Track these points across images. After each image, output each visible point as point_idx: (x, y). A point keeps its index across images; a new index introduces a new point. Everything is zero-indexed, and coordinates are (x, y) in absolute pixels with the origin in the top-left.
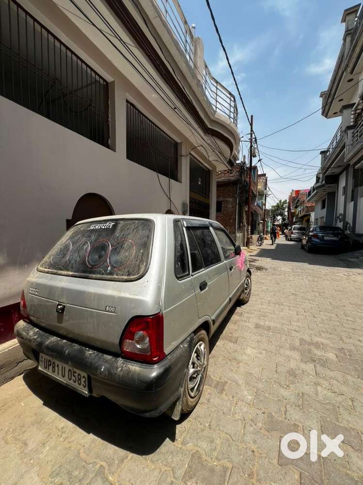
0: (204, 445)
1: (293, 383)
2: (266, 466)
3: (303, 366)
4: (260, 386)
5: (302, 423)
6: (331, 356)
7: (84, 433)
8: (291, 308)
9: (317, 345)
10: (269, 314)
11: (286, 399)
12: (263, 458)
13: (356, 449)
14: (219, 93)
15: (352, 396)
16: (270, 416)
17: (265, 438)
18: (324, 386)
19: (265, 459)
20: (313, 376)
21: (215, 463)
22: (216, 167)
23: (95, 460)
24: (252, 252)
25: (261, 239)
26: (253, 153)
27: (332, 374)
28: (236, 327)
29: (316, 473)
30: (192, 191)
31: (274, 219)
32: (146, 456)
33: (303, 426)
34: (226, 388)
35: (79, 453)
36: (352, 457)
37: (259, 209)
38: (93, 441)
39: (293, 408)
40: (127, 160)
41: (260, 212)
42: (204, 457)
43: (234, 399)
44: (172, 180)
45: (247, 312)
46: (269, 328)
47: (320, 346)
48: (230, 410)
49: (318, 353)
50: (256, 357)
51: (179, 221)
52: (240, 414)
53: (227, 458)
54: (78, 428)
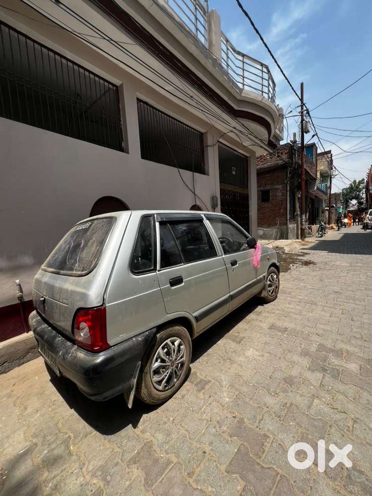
0: (160, 437)
1: (285, 391)
2: (211, 468)
3: (308, 375)
4: (245, 389)
5: (275, 435)
6: (353, 367)
7: (68, 407)
8: (326, 308)
9: (339, 353)
10: (292, 315)
11: (267, 407)
12: (212, 461)
13: (330, 476)
14: (246, 67)
15: (358, 416)
16: (241, 421)
17: (223, 442)
18: (324, 400)
19: (213, 462)
20: (314, 387)
21: (162, 455)
22: (254, 152)
23: (67, 431)
24: (307, 245)
25: (322, 229)
26: (304, 128)
27: (341, 387)
28: (247, 327)
29: (264, 489)
30: (223, 182)
31: (346, 204)
32: (106, 436)
33: (274, 439)
34: (207, 387)
35: (58, 423)
36: (319, 483)
37: (321, 194)
38: (72, 415)
39: (271, 417)
40: (143, 160)
41: (325, 197)
42: (155, 448)
43: (211, 399)
44: (197, 174)
45: (268, 312)
46: (286, 329)
47: (343, 354)
48: (201, 409)
49: (335, 361)
50: (254, 359)
51: (151, 216)
52: (209, 414)
53: (175, 453)
54: (65, 403)
